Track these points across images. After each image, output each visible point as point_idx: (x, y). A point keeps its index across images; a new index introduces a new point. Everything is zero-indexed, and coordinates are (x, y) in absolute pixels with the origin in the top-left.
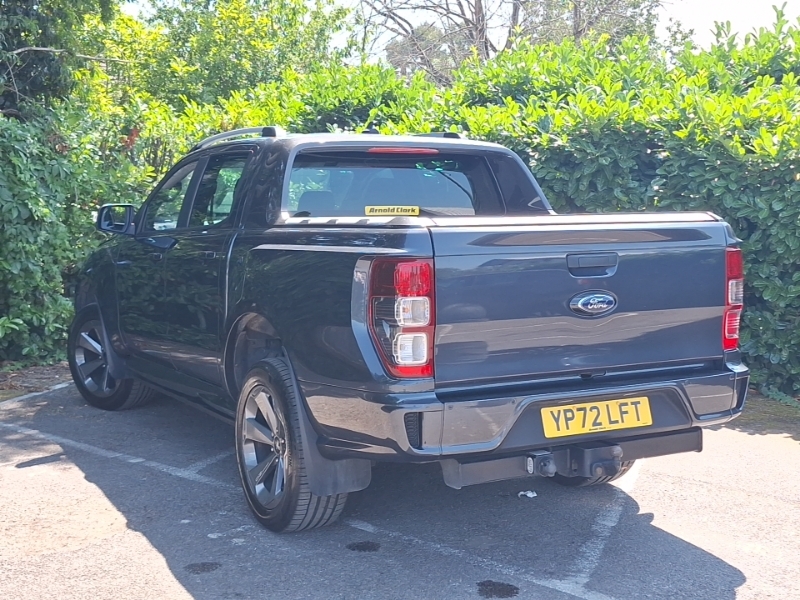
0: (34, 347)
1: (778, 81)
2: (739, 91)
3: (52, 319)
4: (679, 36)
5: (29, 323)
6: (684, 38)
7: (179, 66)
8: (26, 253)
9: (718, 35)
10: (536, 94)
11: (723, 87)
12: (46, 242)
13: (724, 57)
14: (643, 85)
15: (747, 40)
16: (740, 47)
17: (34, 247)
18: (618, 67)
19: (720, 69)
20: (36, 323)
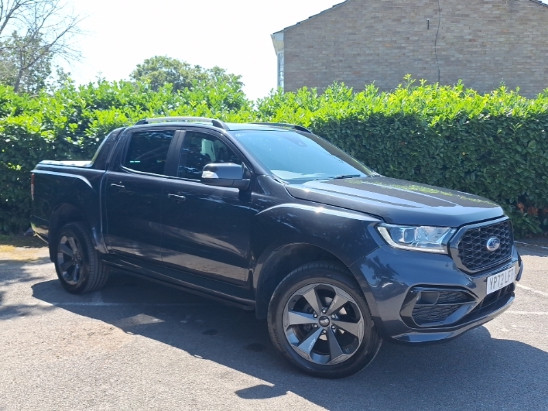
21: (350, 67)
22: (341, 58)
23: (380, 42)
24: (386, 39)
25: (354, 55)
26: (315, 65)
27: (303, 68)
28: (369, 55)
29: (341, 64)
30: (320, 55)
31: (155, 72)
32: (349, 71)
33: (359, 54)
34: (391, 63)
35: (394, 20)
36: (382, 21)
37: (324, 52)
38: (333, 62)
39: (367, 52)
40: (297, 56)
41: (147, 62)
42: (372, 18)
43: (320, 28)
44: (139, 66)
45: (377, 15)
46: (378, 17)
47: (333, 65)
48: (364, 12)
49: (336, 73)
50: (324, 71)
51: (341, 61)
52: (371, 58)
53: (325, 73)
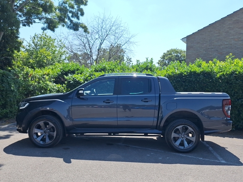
0: (10, 115)
1: (147, 70)
2: (141, 72)
3: (14, 110)
4: (128, 59)
5: (10, 111)
6: (129, 59)
7: (31, 61)
8: (11, 97)
9: (137, 62)
10: (107, 70)
11: (138, 71)
12: (15, 95)
13: (138, 66)
14: (125, 70)
15: (142, 63)
16: (141, 64)
17: (12, 96)
18: (121, 67)
19: (138, 68)
20: (11, 110)
21: (217, 51)
22: (213, 47)
23: (232, 38)
24: (235, 37)
25: (219, 45)
26: (201, 50)
27: (195, 52)
28: (226, 45)
29: (212, 49)
30: (203, 46)
31: (170, 56)
32: (216, 52)
33: (221, 45)
34: (238, 48)
35: (239, 28)
36: (233, 29)
37: (204, 45)
38: (209, 49)
39: (226, 43)
40: (192, 47)
41: (168, 52)
42: (228, 28)
43: (203, 35)
44: (164, 53)
45: (231, 26)
46: (231, 27)
47: (209, 50)
48: (224, 25)
49: (210, 54)
50: (204, 53)
51: (212, 48)
52: (227, 46)
53: (205, 54)
